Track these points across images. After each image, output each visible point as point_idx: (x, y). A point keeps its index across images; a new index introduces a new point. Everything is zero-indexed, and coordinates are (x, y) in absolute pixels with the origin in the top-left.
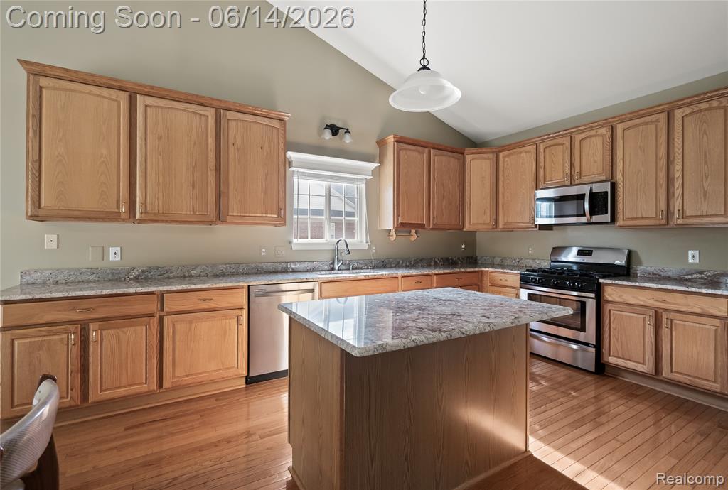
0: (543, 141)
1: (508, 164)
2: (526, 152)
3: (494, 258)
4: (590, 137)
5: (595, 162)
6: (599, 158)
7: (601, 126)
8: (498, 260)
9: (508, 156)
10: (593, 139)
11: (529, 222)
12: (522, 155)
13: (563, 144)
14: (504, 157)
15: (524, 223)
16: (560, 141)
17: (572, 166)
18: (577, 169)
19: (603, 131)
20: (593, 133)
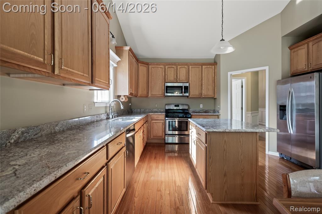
0: (167, 65)
1: (153, 71)
2: (160, 68)
3: (141, 109)
4: (182, 67)
5: (184, 76)
6: (185, 75)
7: (186, 65)
8: (142, 110)
9: (153, 68)
10: (183, 68)
11: (161, 95)
12: (159, 68)
13: (174, 68)
14: (151, 68)
15: (159, 95)
16: (173, 66)
17: (177, 76)
18: (178, 78)
19: (186, 66)
20: (183, 66)
